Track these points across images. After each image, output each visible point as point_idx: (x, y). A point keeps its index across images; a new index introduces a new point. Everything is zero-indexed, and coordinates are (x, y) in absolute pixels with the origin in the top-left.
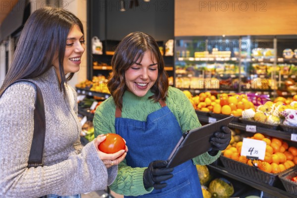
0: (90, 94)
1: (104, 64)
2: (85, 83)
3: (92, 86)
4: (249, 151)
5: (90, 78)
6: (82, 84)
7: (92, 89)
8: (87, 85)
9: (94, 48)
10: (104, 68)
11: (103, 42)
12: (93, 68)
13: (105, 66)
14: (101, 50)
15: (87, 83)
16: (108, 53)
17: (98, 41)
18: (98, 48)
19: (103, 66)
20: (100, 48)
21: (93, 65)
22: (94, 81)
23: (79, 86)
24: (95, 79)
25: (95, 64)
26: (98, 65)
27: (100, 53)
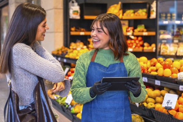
0: (65, 61)
1: (82, 29)
2: (61, 49)
3: (67, 53)
4: (167, 103)
5: (67, 45)
6: (58, 51)
7: (66, 56)
8: (63, 52)
9: (71, 12)
10: (82, 33)
11: (81, 6)
12: (70, 33)
13: (83, 31)
14: (79, 14)
15: (63, 50)
16: (86, 17)
17: (76, 4)
18: (75, 12)
19: (81, 31)
20: (77, 12)
21: (71, 31)
22: (71, 47)
23: (56, 53)
24: (73, 45)
25: (73, 29)
26: (76, 31)
27: (78, 17)
